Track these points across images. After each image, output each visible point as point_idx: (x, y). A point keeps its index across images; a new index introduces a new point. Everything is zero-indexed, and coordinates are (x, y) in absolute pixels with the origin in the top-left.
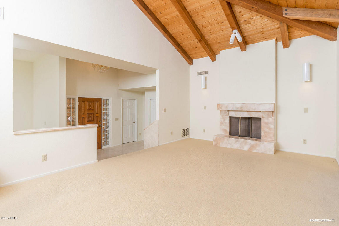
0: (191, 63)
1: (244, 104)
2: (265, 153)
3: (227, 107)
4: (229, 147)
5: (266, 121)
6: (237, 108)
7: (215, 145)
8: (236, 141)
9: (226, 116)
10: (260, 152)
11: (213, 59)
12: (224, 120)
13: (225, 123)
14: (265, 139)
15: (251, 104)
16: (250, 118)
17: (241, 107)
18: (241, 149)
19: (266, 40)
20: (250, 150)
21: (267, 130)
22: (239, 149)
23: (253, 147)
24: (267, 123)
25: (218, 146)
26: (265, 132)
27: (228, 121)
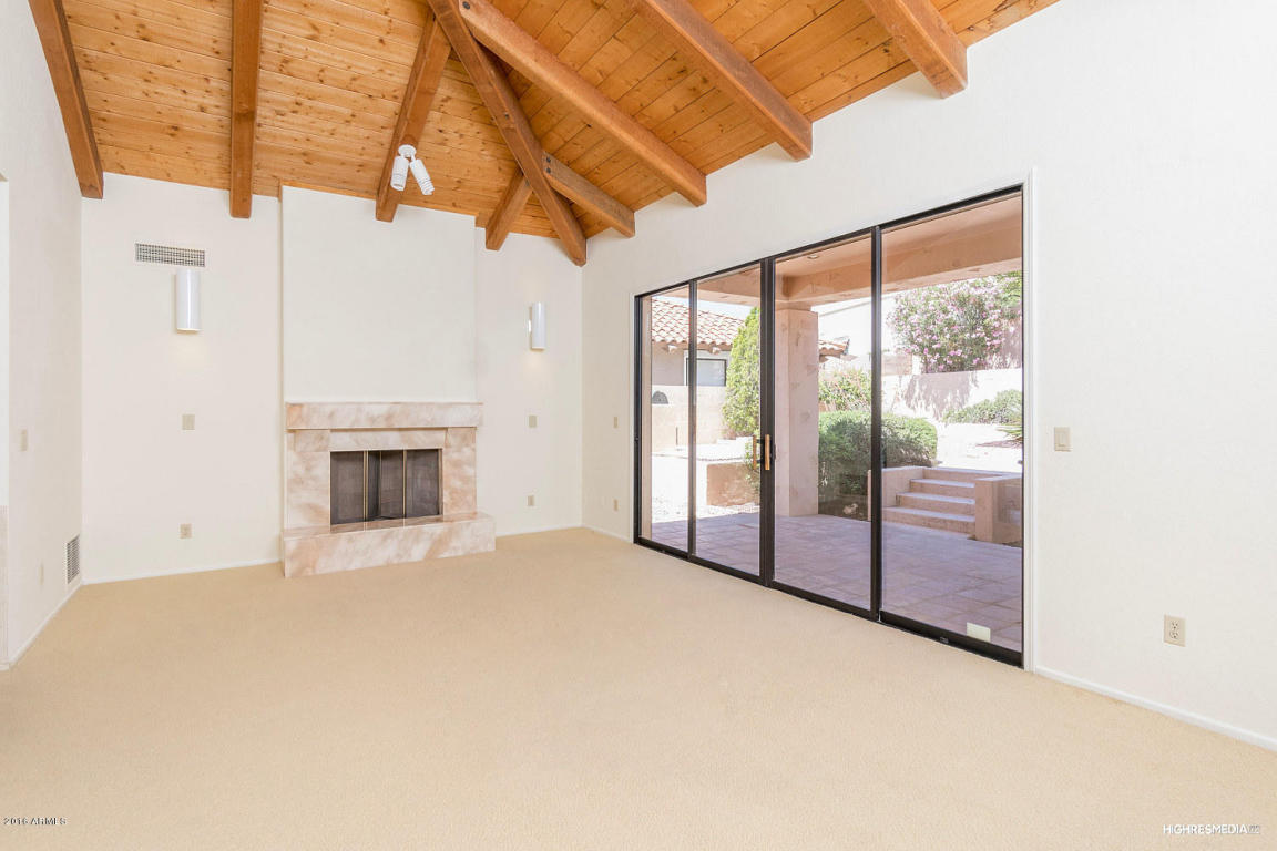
0: (91, 186)
1: (399, 406)
2: (474, 552)
3: (331, 415)
4: (356, 564)
5: (455, 456)
6: (373, 420)
7: (297, 575)
8: (385, 538)
9: (317, 450)
10: (460, 553)
11: (241, 208)
12: (308, 469)
13: (315, 479)
14: (453, 512)
15: (421, 404)
16: (402, 451)
17: (389, 417)
18: (404, 560)
19: (454, 209)
20: (431, 555)
21: (457, 484)
22: (395, 561)
23: (440, 543)
24: (457, 464)
25: (310, 574)
26: (453, 491)
27: (324, 468)
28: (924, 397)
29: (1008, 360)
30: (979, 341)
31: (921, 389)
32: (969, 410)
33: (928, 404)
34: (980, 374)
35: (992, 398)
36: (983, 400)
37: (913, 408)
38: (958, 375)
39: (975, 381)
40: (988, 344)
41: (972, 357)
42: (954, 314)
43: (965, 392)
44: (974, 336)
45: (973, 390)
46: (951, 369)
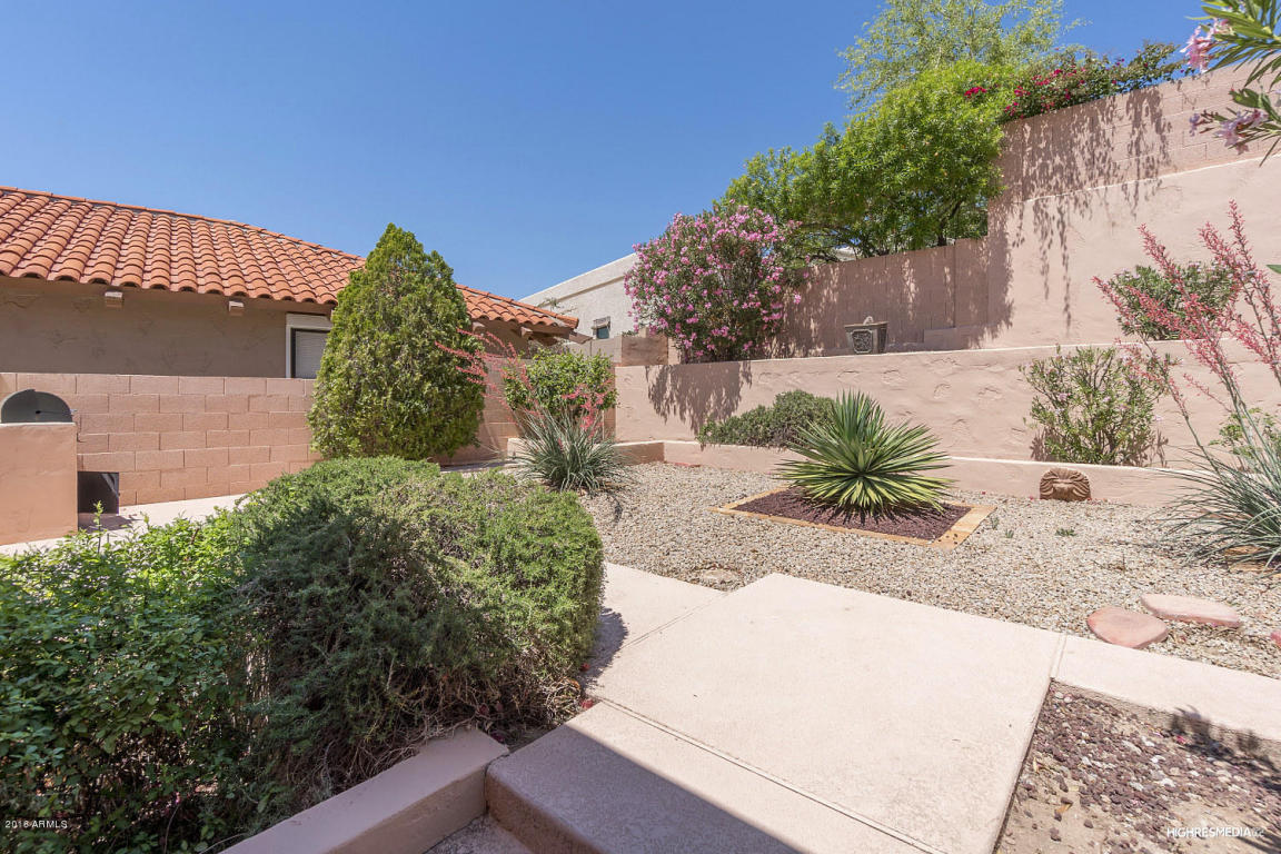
28: (679, 400)
29: (792, 347)
30: (751, 315)
31: (674, 386)
32: (735, 423)
33: (683, 411)
34: (756, 366)
35: (769, 404)
36: (756, 407)
37: (663, 414)
38: (724, 367)
39: (747, 375)
40: (766, 319)
41: (741, 340)
42: (717, 270)
43: (734, 392)
44: (745, 306)
45: (744, 389)
46: (714, 358)
